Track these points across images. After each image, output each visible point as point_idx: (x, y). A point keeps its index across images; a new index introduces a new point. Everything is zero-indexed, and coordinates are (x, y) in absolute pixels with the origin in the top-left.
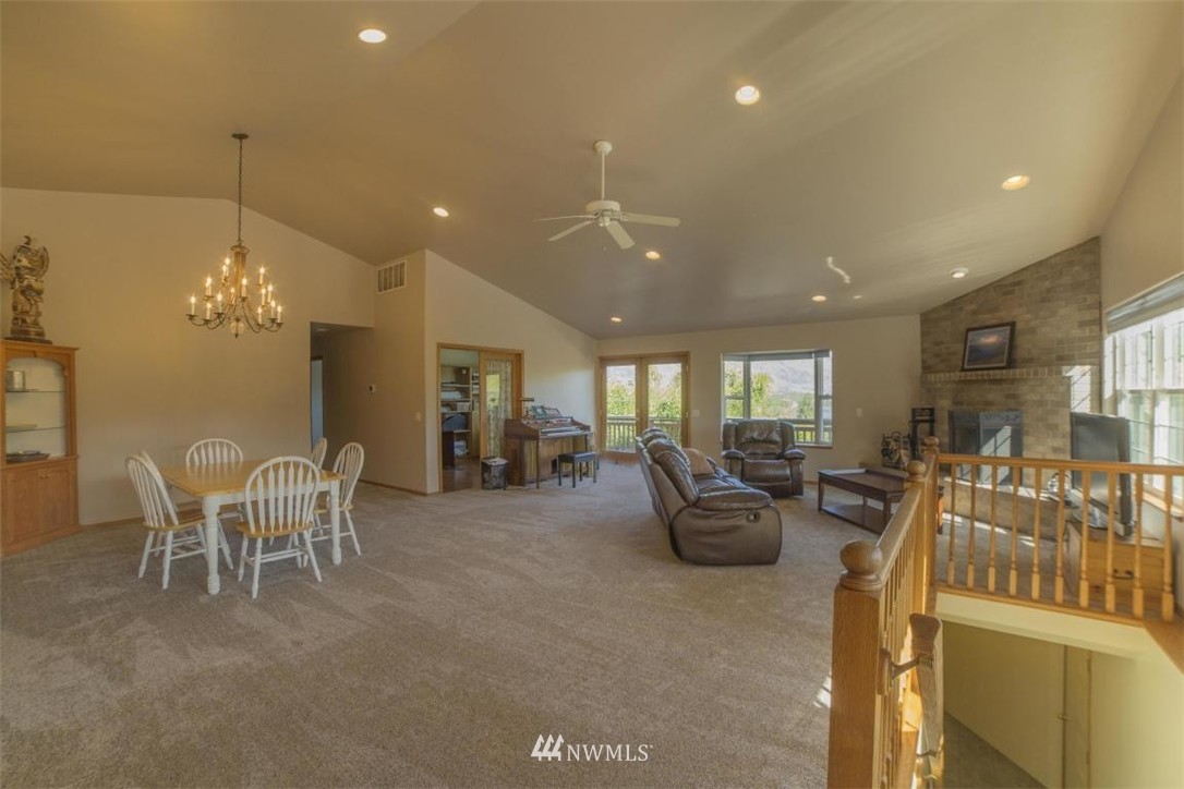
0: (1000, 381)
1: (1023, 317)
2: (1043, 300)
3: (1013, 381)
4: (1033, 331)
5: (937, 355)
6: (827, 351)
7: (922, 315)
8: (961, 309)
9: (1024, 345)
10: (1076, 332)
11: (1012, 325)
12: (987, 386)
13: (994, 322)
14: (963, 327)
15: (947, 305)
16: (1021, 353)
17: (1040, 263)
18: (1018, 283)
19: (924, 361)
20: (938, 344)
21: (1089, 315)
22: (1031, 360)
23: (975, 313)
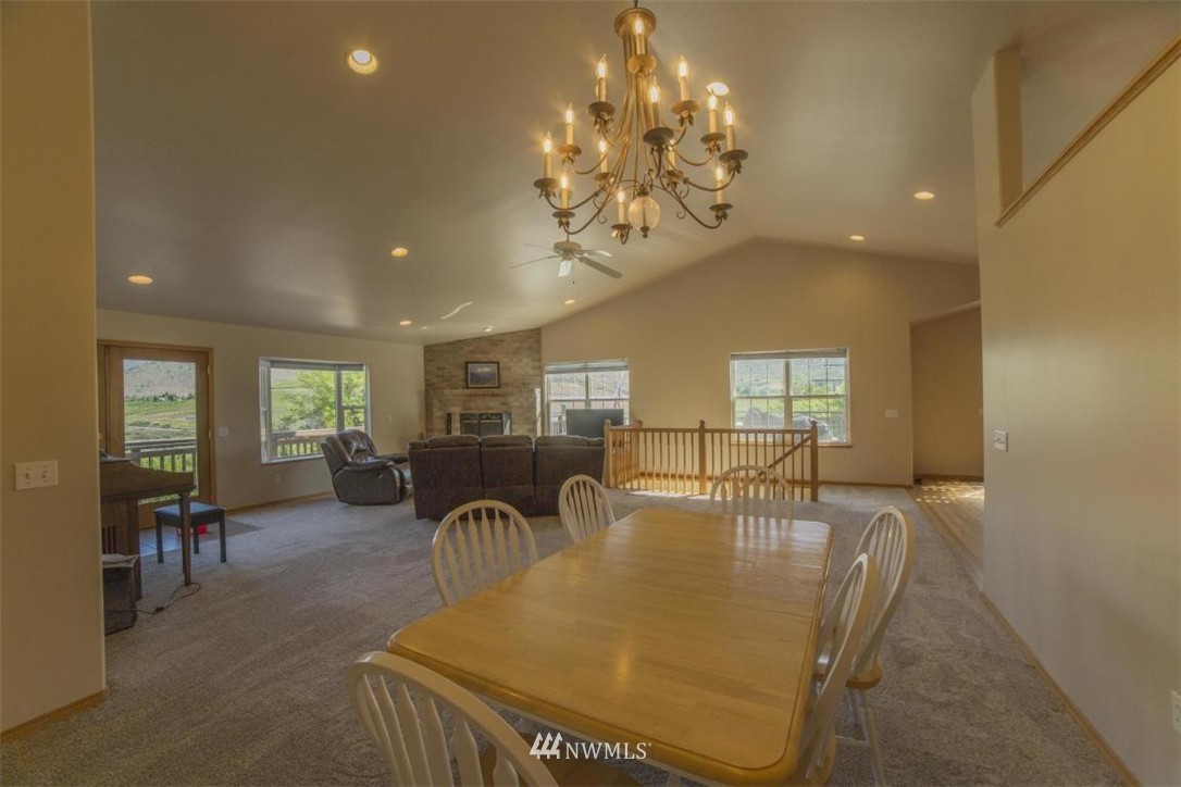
0: (497, 395)
1: (504, 361)
2: (515, 353)
3: (504, 395)
4: (509, 368)
5: (439, 376)
6: (362, 365)
7: (425, 347)
8: (461, 348)
9: (504, 374)
10: (531, 372)
11: (498, 363)
12: (488, 398)
13: (484, 360)
14: (462, 360)
15: (448, 344)
16: (503, 380)
17: (513, 333)
18: (501, 341)
19: (426, 380)
20: (439, 369)
21: (536, 364)
22: (508, 384)
23: (472, 352)
